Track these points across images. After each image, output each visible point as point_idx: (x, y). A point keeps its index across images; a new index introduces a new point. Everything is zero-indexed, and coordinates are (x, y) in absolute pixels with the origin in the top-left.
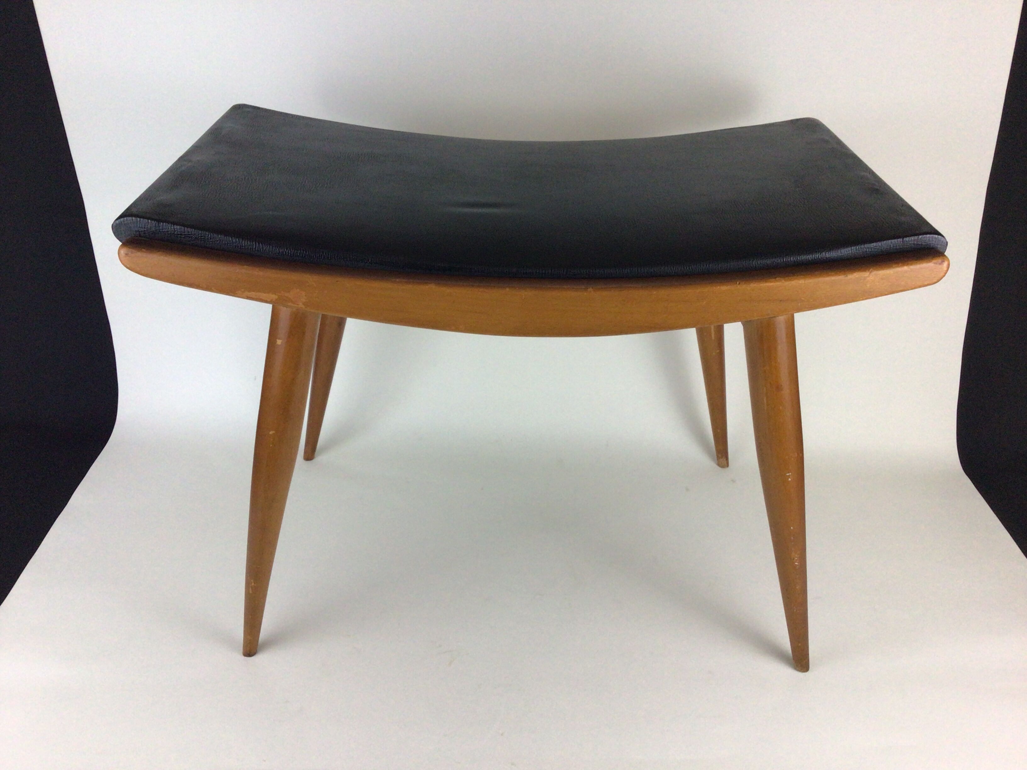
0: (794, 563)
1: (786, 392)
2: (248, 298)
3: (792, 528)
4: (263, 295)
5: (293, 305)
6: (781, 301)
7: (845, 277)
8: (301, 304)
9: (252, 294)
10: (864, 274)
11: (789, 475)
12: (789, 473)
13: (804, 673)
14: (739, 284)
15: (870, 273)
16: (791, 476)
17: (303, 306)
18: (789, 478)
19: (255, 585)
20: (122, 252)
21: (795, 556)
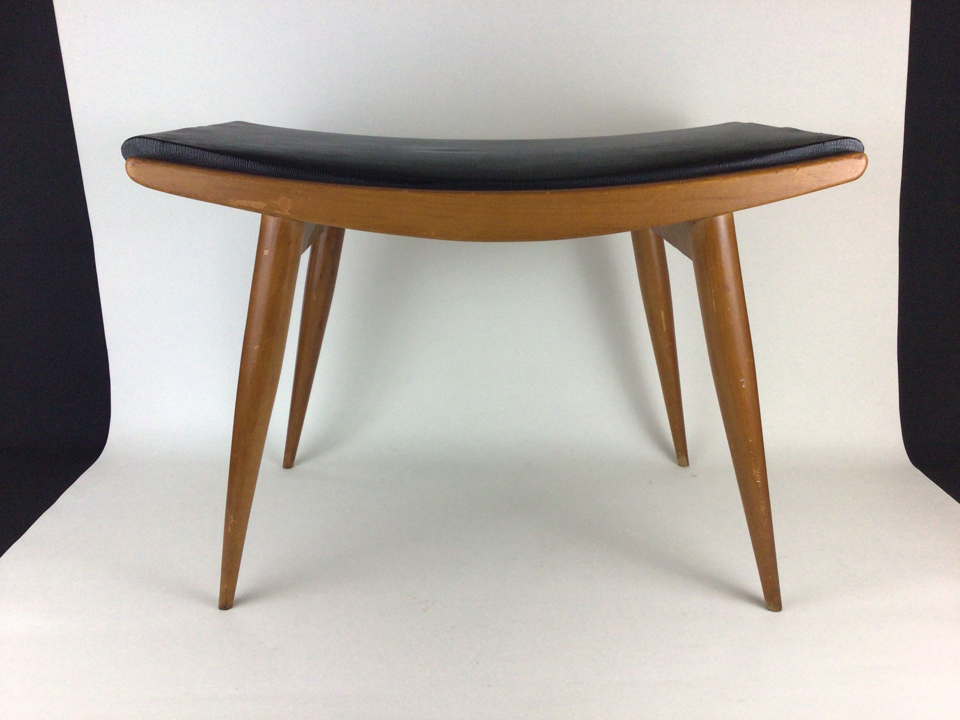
0: (755, 481)
1: (732, 293)
2: (240, 207)
3: (750, 440)
4: (253, 204)
5: (279, 212)
6: (720, 199)
7: (776, 173)
8: (286, 211)
9: (244, 202)
10: (793, 170)
11: (743, 381)
12: (742, 379)
13: (777, 613)
14: (682, 183)
15: (798, 169)
16: (744, 382)
17: (288, 213)
18: (743, 384)
19: (234, 522)
20: (129, 165)
21: (757, 473)
